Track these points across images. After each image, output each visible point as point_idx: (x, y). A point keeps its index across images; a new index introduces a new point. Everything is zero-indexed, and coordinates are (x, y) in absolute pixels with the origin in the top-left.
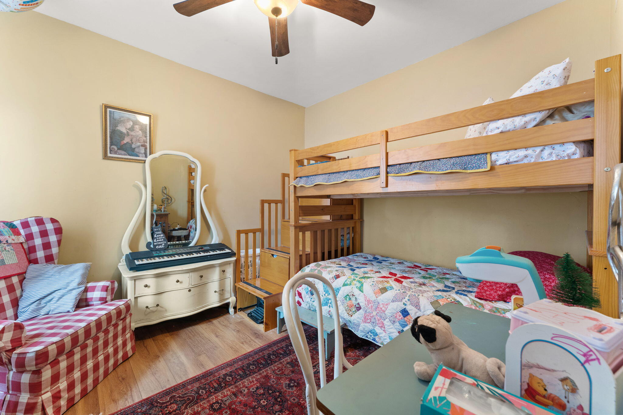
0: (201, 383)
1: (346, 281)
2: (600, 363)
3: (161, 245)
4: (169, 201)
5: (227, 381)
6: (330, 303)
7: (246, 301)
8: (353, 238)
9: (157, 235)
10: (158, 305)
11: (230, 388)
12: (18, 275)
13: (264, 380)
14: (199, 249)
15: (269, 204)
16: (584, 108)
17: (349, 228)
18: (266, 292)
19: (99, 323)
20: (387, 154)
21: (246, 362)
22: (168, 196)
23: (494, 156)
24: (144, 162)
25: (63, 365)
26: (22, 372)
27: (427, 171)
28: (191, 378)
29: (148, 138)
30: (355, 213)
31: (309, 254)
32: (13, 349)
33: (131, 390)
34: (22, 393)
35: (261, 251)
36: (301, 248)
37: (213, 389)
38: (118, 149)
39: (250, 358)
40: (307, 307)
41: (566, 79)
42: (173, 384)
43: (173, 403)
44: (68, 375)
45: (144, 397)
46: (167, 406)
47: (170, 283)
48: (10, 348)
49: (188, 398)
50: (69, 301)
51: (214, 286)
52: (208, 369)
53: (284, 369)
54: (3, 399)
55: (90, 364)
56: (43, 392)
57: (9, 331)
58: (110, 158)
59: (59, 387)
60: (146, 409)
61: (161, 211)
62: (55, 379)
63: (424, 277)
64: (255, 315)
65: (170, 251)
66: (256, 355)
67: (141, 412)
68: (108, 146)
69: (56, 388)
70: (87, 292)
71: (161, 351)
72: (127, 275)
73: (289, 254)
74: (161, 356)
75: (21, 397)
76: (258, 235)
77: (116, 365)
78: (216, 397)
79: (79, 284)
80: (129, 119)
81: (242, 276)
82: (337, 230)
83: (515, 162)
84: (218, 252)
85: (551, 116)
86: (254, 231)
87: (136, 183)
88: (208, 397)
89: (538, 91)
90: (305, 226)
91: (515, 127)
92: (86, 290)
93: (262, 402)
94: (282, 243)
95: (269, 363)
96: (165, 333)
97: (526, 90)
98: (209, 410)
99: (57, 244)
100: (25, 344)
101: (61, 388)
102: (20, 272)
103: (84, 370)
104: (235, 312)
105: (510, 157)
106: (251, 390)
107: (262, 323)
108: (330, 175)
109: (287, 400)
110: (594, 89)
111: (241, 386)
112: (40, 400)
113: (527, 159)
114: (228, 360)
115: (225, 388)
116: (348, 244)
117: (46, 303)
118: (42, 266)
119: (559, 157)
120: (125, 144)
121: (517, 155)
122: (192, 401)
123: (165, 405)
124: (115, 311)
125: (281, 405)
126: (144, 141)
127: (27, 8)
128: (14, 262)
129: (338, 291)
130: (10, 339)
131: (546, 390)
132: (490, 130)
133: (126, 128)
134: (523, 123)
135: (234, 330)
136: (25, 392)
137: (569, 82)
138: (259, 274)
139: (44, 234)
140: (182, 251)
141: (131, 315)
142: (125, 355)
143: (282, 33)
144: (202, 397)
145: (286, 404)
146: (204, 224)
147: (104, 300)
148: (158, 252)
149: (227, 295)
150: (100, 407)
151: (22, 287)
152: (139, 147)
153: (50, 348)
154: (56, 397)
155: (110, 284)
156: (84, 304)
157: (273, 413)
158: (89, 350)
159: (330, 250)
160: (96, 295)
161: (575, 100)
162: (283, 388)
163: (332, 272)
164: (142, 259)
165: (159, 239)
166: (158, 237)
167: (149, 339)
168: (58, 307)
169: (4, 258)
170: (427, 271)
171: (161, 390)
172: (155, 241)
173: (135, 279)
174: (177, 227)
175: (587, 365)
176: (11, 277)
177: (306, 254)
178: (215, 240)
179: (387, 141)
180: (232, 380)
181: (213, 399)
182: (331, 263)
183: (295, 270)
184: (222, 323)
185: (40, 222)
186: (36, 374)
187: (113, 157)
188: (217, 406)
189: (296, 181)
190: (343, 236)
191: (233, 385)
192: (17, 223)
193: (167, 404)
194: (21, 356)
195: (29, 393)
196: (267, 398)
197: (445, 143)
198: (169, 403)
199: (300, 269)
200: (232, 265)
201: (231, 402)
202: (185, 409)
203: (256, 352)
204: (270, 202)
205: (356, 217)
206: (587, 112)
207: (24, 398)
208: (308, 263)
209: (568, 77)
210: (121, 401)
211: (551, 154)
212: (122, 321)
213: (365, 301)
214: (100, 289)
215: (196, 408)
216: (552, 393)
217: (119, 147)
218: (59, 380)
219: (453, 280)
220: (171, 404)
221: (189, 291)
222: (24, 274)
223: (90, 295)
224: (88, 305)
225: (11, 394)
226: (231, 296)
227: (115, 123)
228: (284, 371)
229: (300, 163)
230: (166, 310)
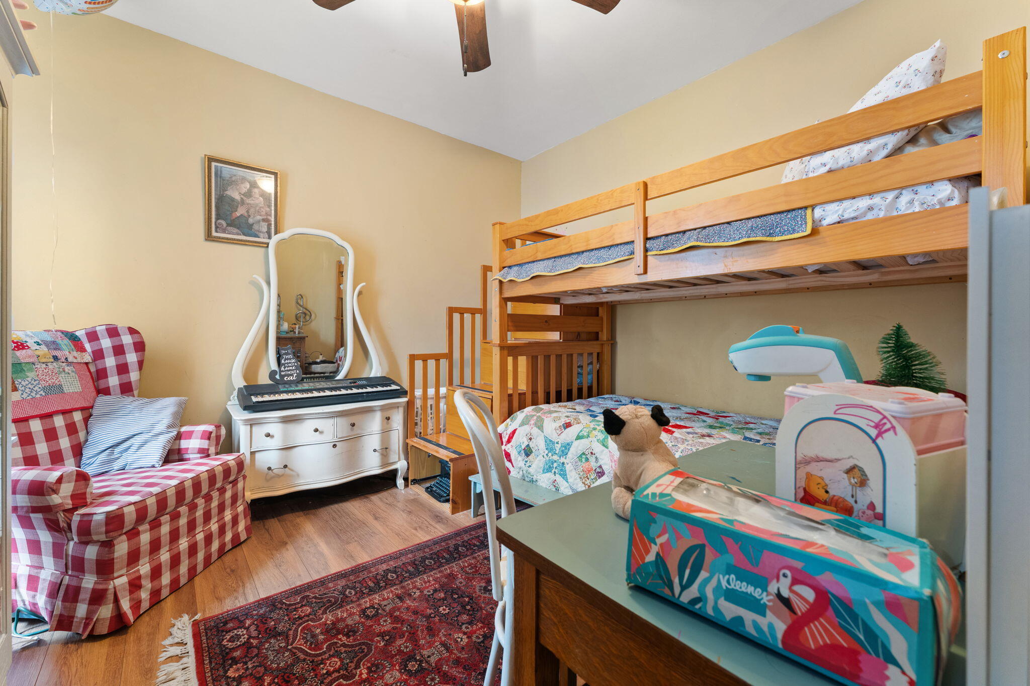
0: (349, 581)
1: (581, 431)
2: (896, 434)
3: (292, 375)
4: (308, 318)
5: (389, 580)
6: (556, 468)
7: (423, 468)
8: (598, 371)
9: (285, 360)
10: (285, 466)
11: (392, 589)
12: (82, 409)
13: (446, 580)
14: (350, 383)
15: (462, 314)
16: (968, 123)
17: (591, 354)
18: (455, 452)
19: (197, 484)
20: (646, 219)
21: (419, 555)
22: (306, 309)
23: (818, 212)
24: (266, 245)
25: (145, 538)
26: (87, 543)
27: (709, 243)
28: (335, 574)
29: (273, 208)
30: (602, 331)
31: (524, 394)
32: (75, 509)
33: (244, 586)
34: (86, 574)
35: (448, 390)
36: (510, 384)
37: (366, 589)
38: (228, 225)
39: (427, 550)
40: (519, 476)
41: (938, 75)
42: (306, 579)
43: (305, 606)
44: (152, 555)
45: (263, 596)
46: (296, 608)
47: (304, 432)
48: (71, 507)
49: (329, 600)
50: (154, 452)
51: (372, 442)
52: (360, 562)
53: (479, 566)
54: (59, 581)
55: (183, 544)
56: (116, 575)
57: (69, 482)
58: (215, 239)
59: (138, 570)
60: (265, 612)
61: (295, 333)
62: (133, 557)
63: (711, 427)
64: (438, 491)
65: (305, 384)
66: (436, 546)
67: (257, 614)
68: (213, 220)
69: (135, 572)
70: (180, 439)
71: (290, 536)
72: (239, 416)
73: (492, 392)
74: (289, 542)
75: (84, 581)
76: (444, 363)
77: (222, 552)
78: (370, 600)
79: (169, 427)
80: (244, 179)
81: (418, 429)
82: (570, 356)
83: (853, 218)
84: (380, 389)
85: (913, 141)
86: (437, 358)
87: (255, 278)
88: (359, 599)
89: (889, 99)
90: (517, 347)
91: (851, 161)
92: (179, 437)
93: (441, 609)
94: (482, 379)
95: (456, 558)
96: (298, 511)
97: (871, 99)
98: (360, 616)
99: (136, 366)
100: (91, 503)
101: (142, 572)
102: (85, 406)
103: (175, 551)
104: (406, 486)
105: (844, 210)
106: (425, 592)
107: (447, 501)
108: (556, 259)
109: (481, 608)
110: (981, 88)
111: (411, 586)
112: (111, 586)
113: (872, 212)
114: (391, 552)
115: (385, 588)
116: (590, 381)
117: (121, 452)
118: (115, 398)
119: (925, 206)
120: (238, 217)
121: (855, 208)
122: (334, 604)
123: (294, 607)
124: (221, 468)
125: (471, 615)
126: (266, 214)
127: (97, 8)
128: (76, 391)
129: (568, 447)
130: (70, 494)
131: (827, 492)
132: (811, 169)
133: (240, 193)
134: (865, 153)
135: (403, 511)
136: (91, 573)
137: (944, 79)
138: (444, 426)
139: (119, 350)
140: (323, 385)
141: (245, 477)
142: (236, 536)
143: (477, 32)
144: (350, 600)
145: (479, 614)
146: (359, 347)
147: (205, 453)
148: (287, 386)
149: (393, 457)
150: (198, 606)
151: (87, 429)
152: (259, 222)
153: (126, 510)
154: (135, 585)
155: (215, 428)
156: (176, 457)
157: (458, 624)
158: (183, 521)
159: (559, 389)
160: (192, 444)
161: (951, 108)
162: (476, 592)
163: (559, 418)
164: (262, 394)
165: (288, 367)
166: (288, 363)
167: (273, 519)
168: (138, 459)
169: (62, 383)
170: (717, 419)
171: (288, 588)
172: (282, 369)
173: (252, 424)
174: (318, 358)
175: (879, 441)
176: (71, 412)
177: (520, 394)
178: (376, 370)
179: (646, 198)
180: (397, 578)
181: (366, 602)
182: (560, 406)
183: (500, 419)
184: (385, 500)
185: (113, 332)
186: (106, 547)
187: (220, 238)
188: (371, 612)
189: (502, 272)
190: (581, 367)
191: (398, 584)
192: (81, 334)
193: (297, 606)
194: (86, 518)
195: (97, 574)
196: (449, 605)
197: (738, 196)
198: (300, 605)
199: (509, 417)
200: (401, 410)
201: (393, 608)
202: (323, 614)
203: (435, 542)
204: (462, 311)
205: (604, 336)
206: (974, 128)
207: (89, 582)
208: (522, 407)
209: (941, 72)
210: (229, 600)
211: (911, 202)
212: (231, 485)
213: (612, 462)
214: (200, 435)
215: (340, 613)
216: (835, 494)
217: (229, 222)
218: (138, 560)
219: (759, 431)
220: (302, 606)
221: (333, 447)
222: (91, 410)
223: (184, 444)
224: (182, 460)
225: (70, 576)
226: (399, 460)
227: (224, 183)
228: (479, 569)
229: (509, 243)
230: (298, 475)
